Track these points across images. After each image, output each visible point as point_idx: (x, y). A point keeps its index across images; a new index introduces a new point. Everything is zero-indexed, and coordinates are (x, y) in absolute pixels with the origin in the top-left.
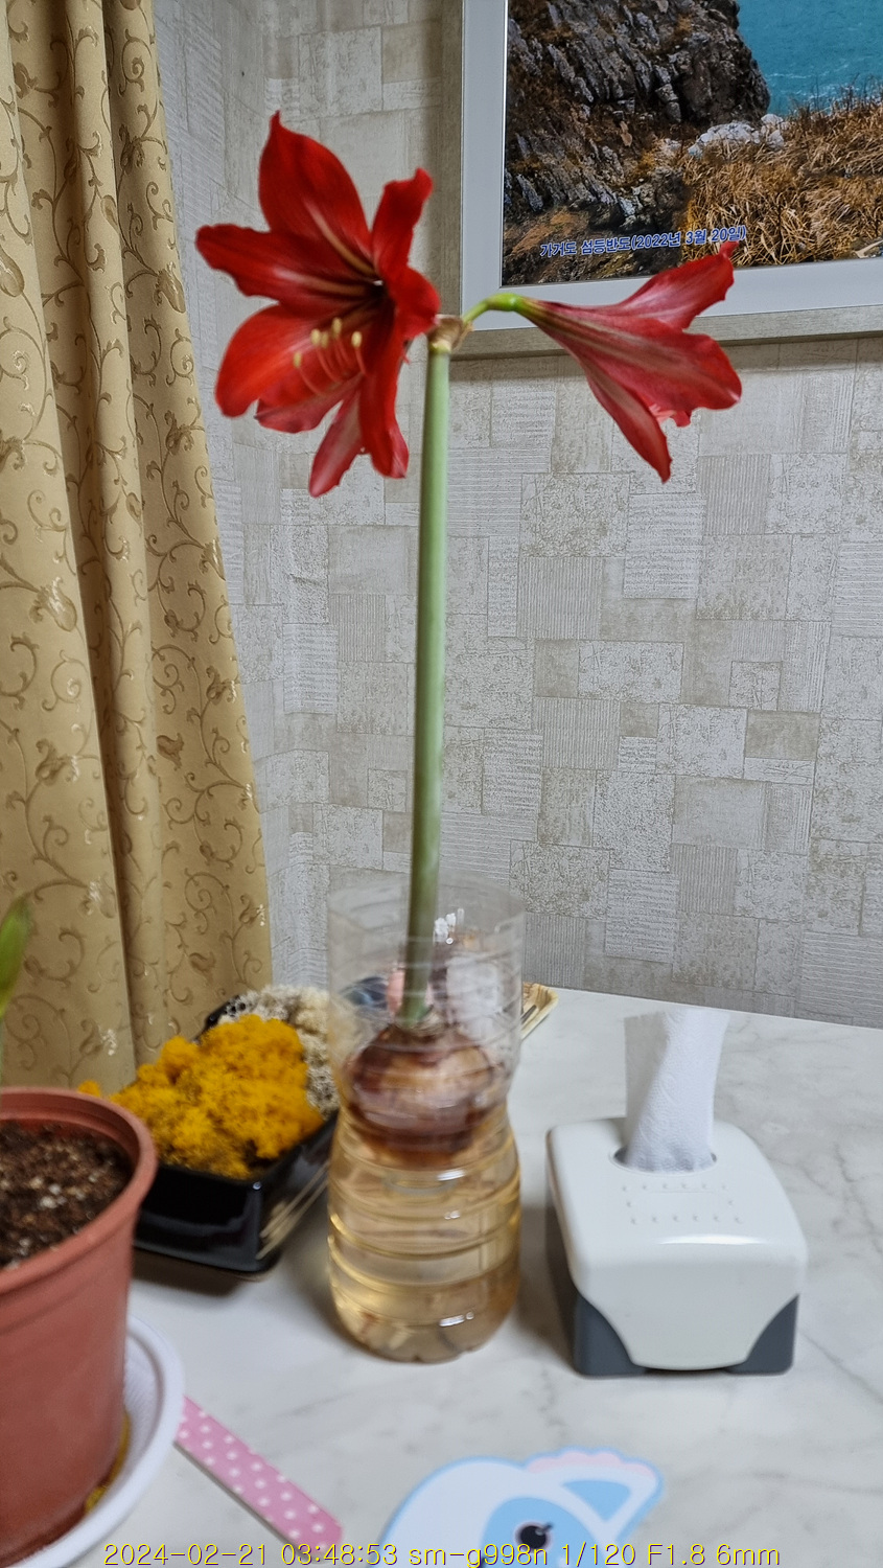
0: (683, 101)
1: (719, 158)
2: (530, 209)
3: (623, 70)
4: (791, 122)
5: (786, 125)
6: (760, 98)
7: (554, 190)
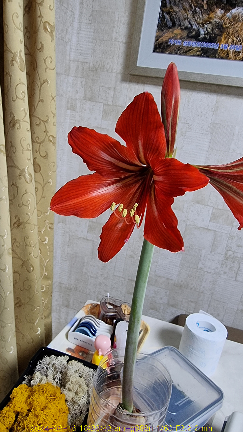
1: (237, 20)
2: (167, 26)
7: (177, 21)
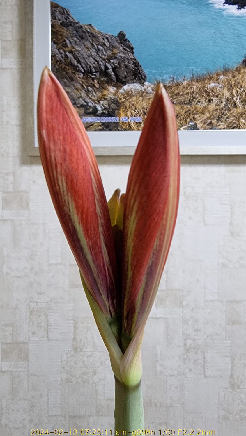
0: (116, 75)
3: (94, 63)
4: (154, 85)
5: (153, 86)
6: (143, 77)
